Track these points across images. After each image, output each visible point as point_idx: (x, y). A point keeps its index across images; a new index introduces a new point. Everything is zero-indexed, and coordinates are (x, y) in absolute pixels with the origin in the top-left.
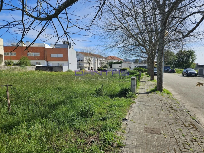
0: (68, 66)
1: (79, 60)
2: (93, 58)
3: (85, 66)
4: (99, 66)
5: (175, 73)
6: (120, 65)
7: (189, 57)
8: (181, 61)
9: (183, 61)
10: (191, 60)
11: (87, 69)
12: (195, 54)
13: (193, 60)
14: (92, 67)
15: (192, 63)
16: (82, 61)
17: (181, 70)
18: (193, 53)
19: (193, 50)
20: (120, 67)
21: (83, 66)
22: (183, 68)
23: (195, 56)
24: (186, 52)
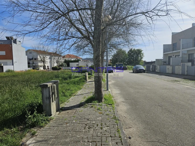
0: (13, 65)
1: (32, 59)
2: (48, 57)
3: (39, 65)
4: (56, 65)
5: (127, 70)
6: (77, 63)
7: (138, 55)
8: (132, 59)
9: (133, 59)
10: (140, 58)
11: (42, 69)
12: (142, 52)
13: (142, 58)
14: (48, 66)
15: (140, 60)
16: (35, 59)
17: (132, 67)
18: (141, 51)
19: (141, 49)
20: (77, 65)
21: (36, 65)
22: (133, 65)
23: (143, 55)
24: (135, 51)
